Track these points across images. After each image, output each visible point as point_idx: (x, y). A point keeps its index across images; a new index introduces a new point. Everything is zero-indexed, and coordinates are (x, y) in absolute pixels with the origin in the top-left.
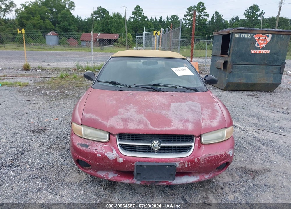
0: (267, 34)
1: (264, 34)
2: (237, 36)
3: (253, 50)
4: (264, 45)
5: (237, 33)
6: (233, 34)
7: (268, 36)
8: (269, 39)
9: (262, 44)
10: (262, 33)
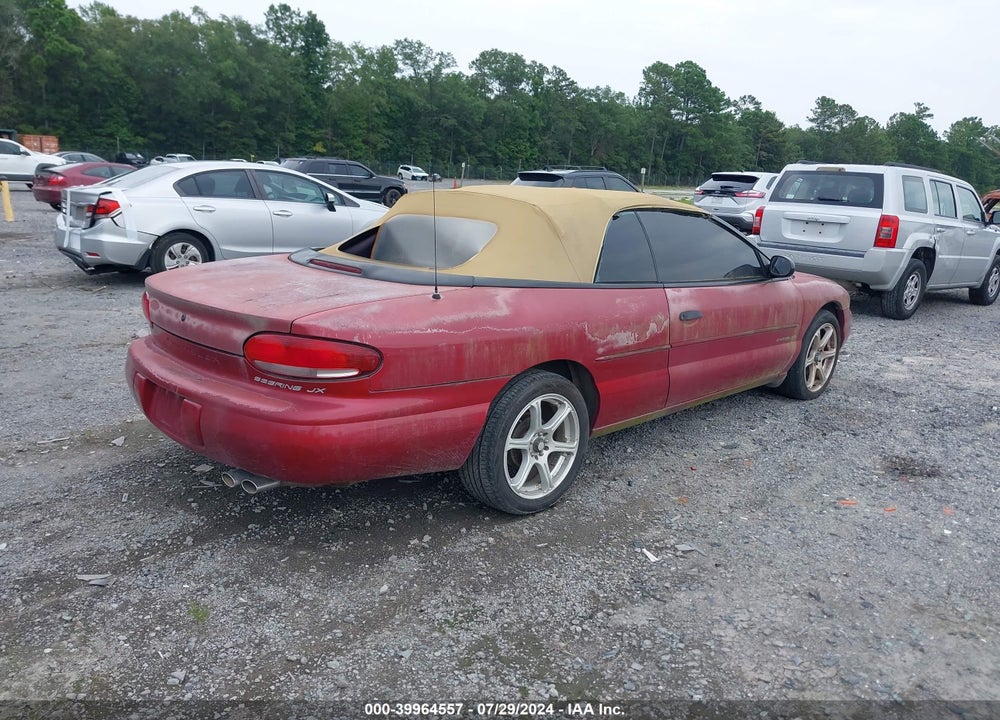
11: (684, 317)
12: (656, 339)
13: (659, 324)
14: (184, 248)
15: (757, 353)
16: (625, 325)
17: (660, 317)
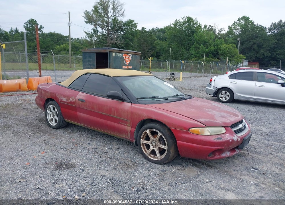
0: (129, 54)
1: (128, 54)
2: (114, 54)
3: (124, 66)
4: (128, 62)
5: (114, 52)
6: (111, 53)
7: (130, 56)
8: (130, 58)
9: (127, 61)
10: (126, 53)
11: (80, 100)
12: (71, 103)
13: (73, 99)
14: (226, 93)
15: (116, 125)
16: (64, 96)
17: (73, 98)
